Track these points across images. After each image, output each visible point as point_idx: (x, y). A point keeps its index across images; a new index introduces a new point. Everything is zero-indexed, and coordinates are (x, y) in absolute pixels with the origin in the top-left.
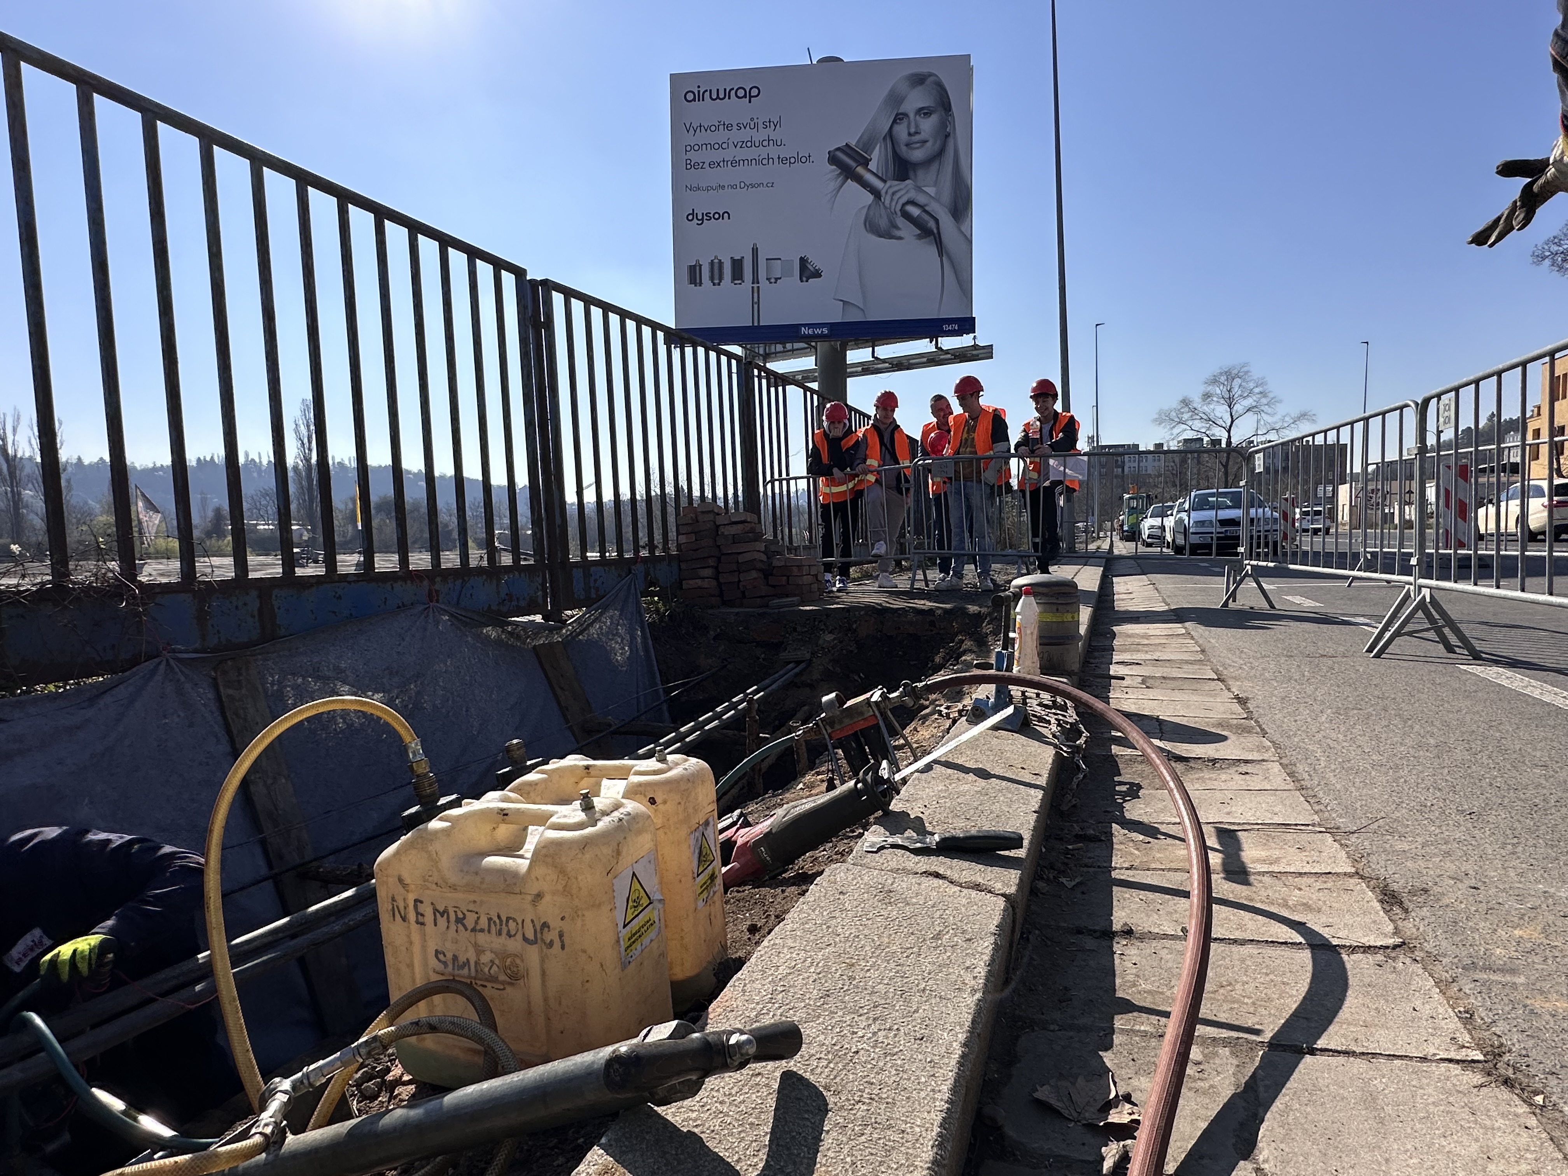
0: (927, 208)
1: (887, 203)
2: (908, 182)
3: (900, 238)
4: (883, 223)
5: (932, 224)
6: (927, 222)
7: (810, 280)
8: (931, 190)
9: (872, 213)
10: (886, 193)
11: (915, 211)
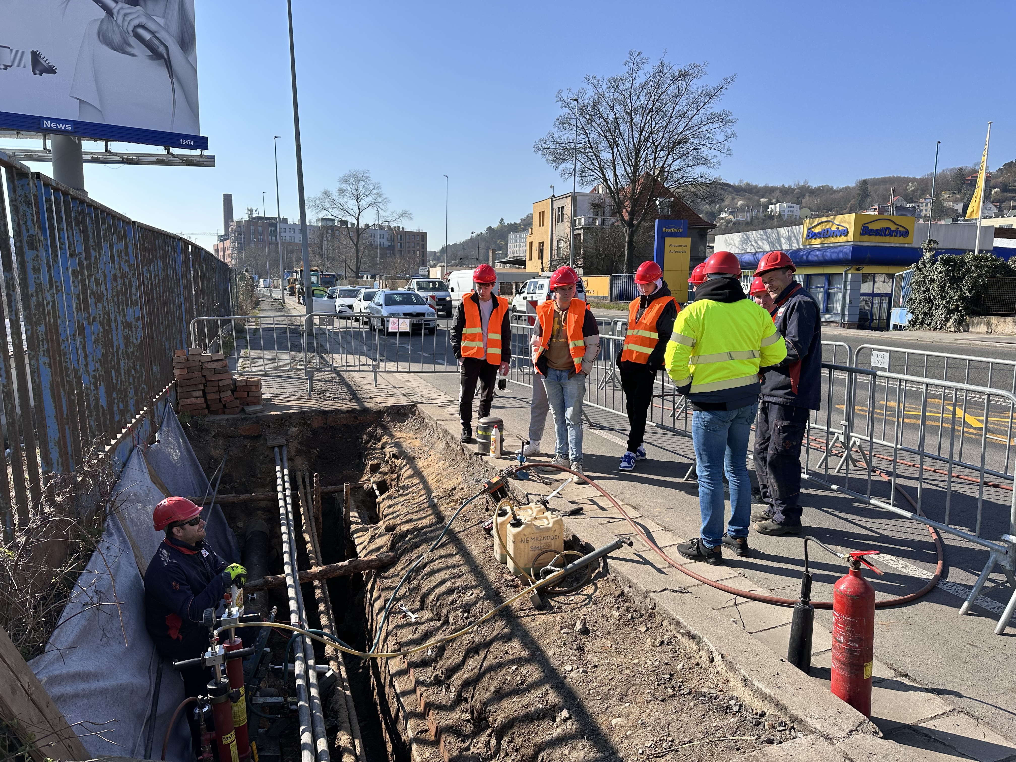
0: (157, 35)
1: (120, 21)
2: (138, 8)
3: (133, 55)
4: (117, 38)
5: (162, 49)
6: (158, 48)
7: (43, 74)
8: (161, 21)
9: (105, 27)
10: (118, 12)
11: (147, 36)
